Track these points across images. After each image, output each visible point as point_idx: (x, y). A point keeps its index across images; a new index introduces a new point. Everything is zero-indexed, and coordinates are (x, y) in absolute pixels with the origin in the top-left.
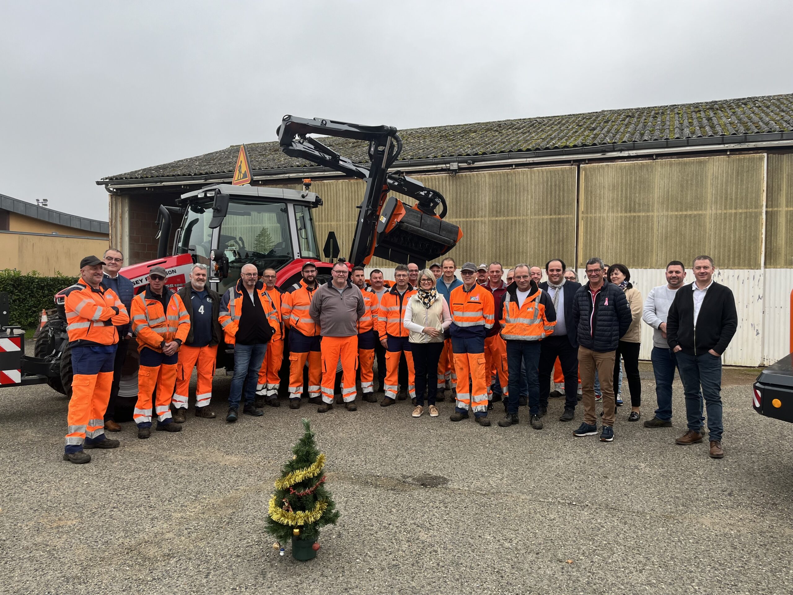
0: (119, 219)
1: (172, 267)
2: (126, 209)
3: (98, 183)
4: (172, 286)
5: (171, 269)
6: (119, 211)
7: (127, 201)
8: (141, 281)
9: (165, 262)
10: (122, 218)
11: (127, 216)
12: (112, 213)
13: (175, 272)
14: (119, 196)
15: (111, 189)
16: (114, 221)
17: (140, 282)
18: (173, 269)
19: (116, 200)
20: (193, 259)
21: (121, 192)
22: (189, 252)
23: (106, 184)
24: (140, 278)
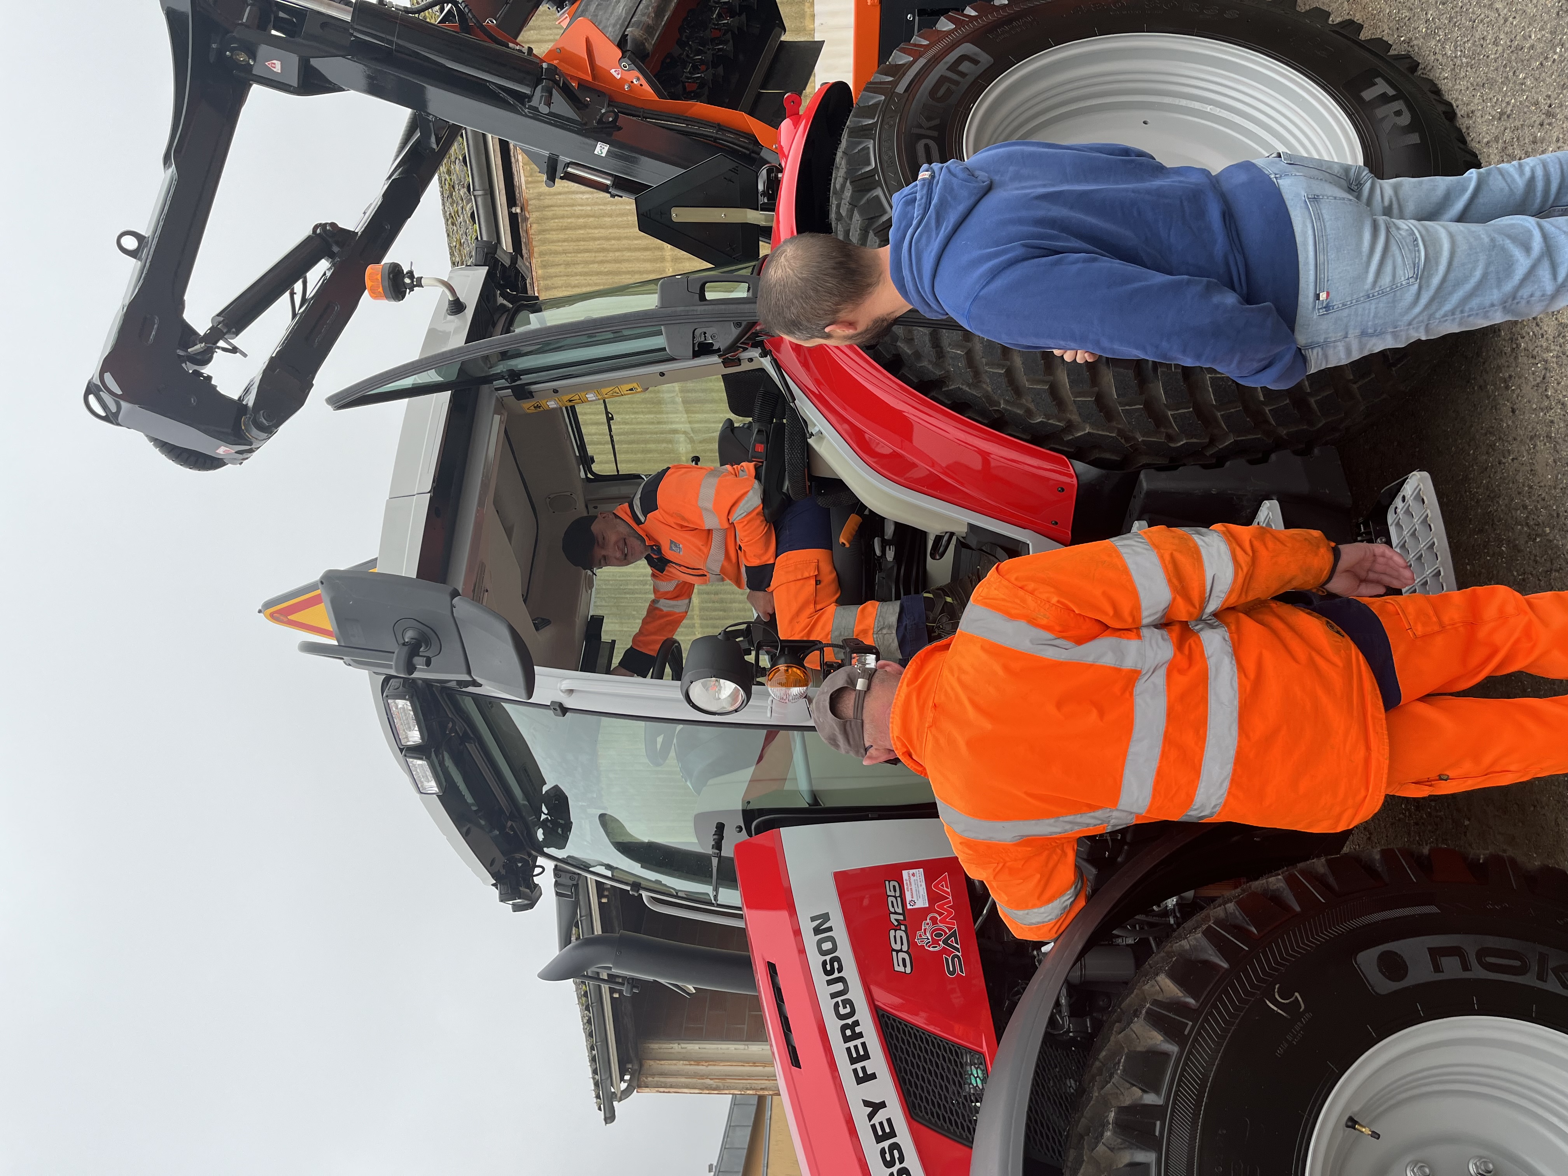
0: (702, 1068)
1: (797, 933)
2: (676, 1047)
3: (610, 1117)
4: (898, 939)
5: (810, 941)
6: (680, 1066)
7: (657, 1047)
8: (876, 1107)
9: (772, 968)
10: (698, 1060)
11: (693, 1047)
12: (687, 1086)
13: (826, 917)
14: (641, 1065)
15: (623, 1086)
16: (708, 1081)
17: (881, 1116)
18: (807, 927)
19: (653, 1075)
20: (759, 831)
21: (630, 1062)
22: (728, 851)
23: (612, 1097)
24: (860, 1114)
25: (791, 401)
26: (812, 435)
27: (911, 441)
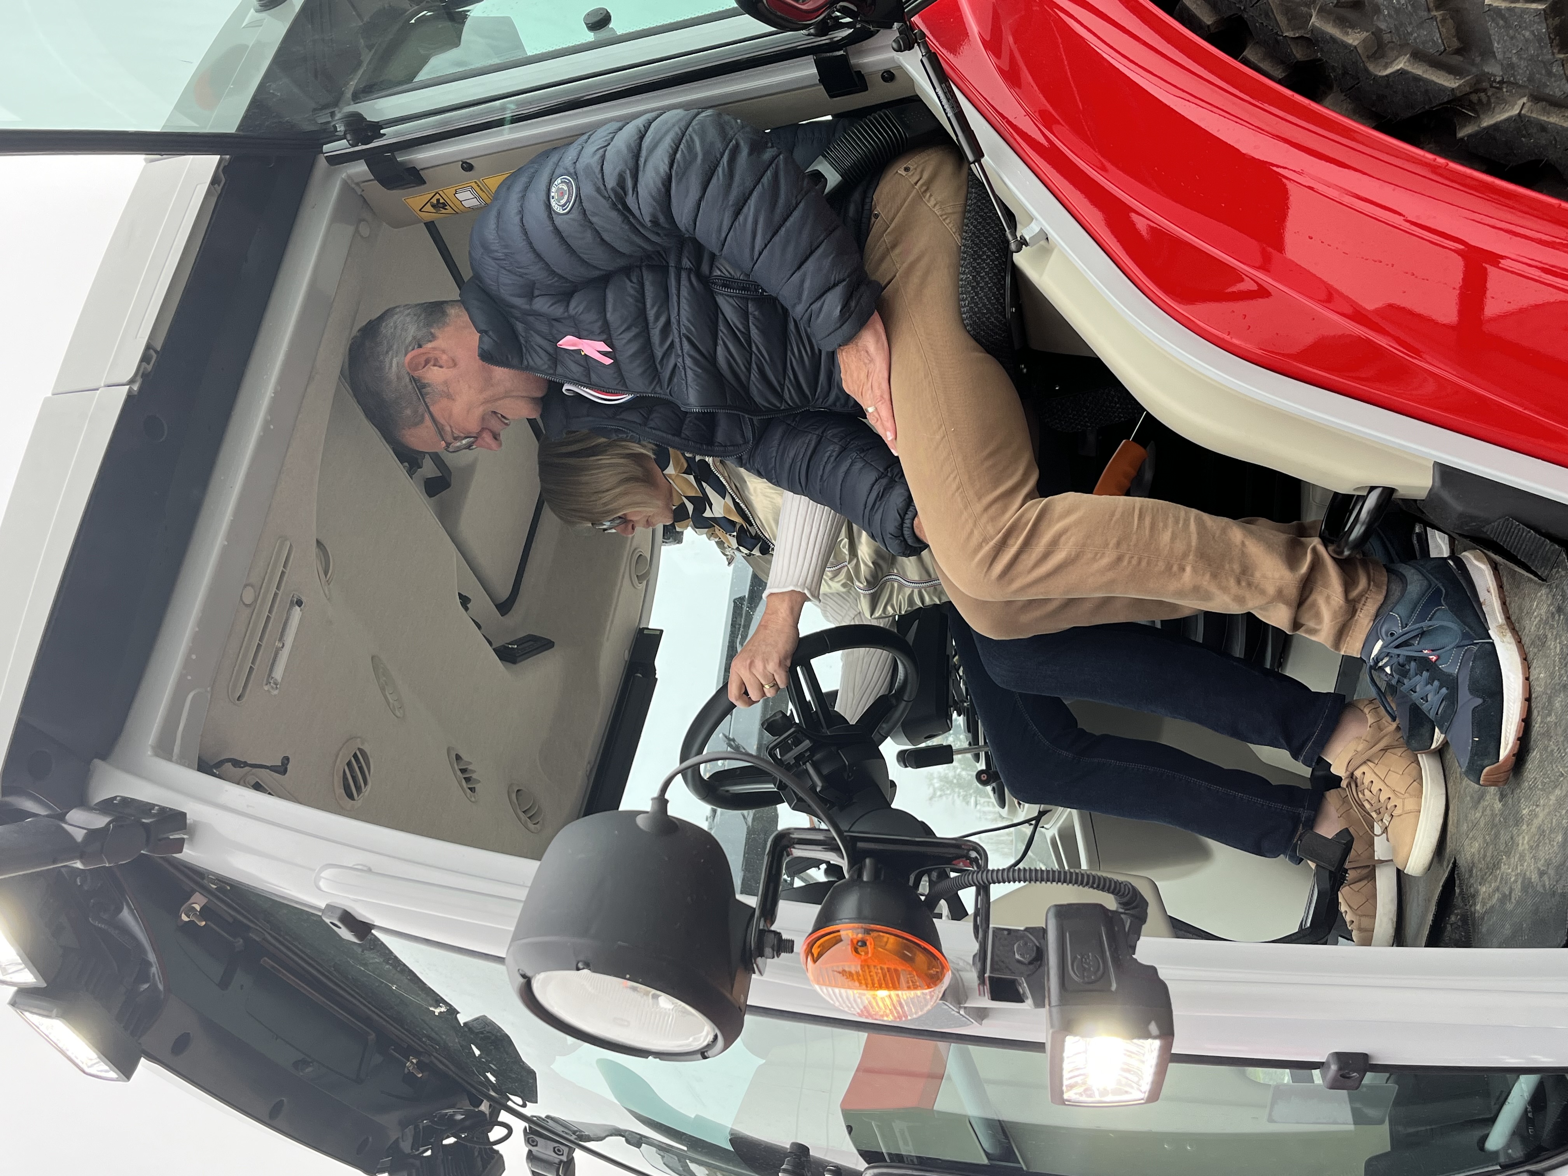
25: (971, 158)
26: (1023, 243)
27: (1280, 246)
